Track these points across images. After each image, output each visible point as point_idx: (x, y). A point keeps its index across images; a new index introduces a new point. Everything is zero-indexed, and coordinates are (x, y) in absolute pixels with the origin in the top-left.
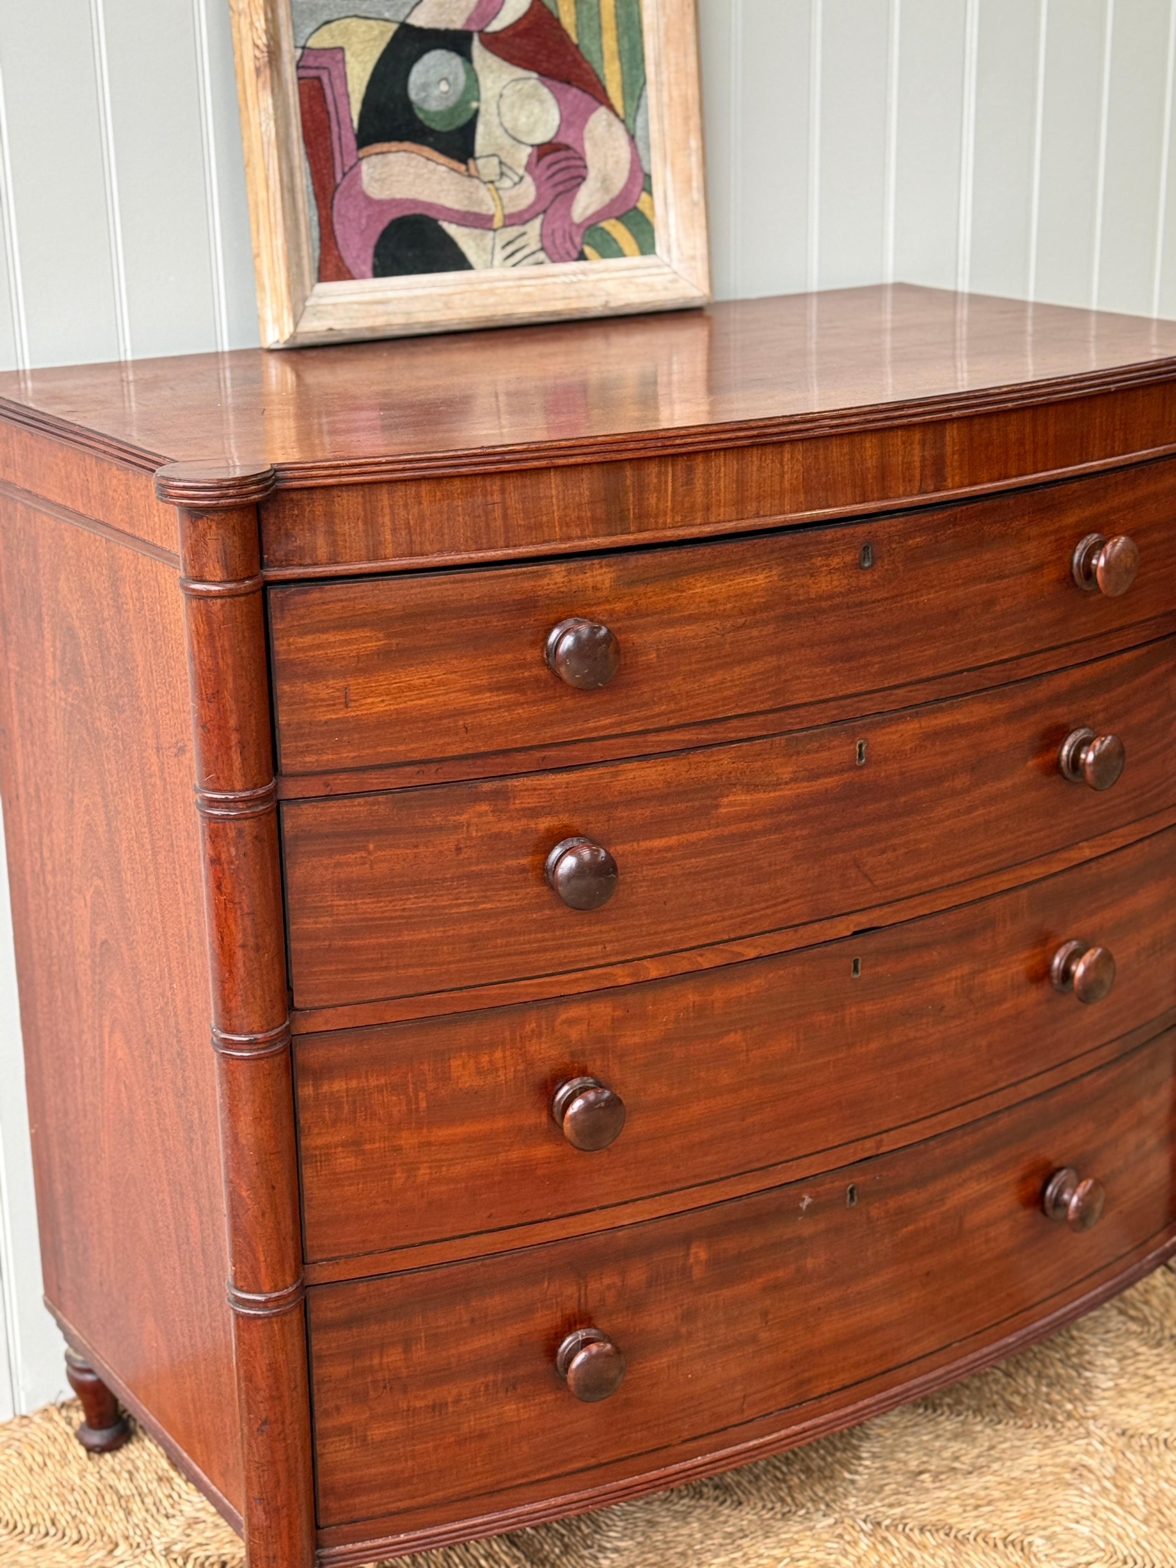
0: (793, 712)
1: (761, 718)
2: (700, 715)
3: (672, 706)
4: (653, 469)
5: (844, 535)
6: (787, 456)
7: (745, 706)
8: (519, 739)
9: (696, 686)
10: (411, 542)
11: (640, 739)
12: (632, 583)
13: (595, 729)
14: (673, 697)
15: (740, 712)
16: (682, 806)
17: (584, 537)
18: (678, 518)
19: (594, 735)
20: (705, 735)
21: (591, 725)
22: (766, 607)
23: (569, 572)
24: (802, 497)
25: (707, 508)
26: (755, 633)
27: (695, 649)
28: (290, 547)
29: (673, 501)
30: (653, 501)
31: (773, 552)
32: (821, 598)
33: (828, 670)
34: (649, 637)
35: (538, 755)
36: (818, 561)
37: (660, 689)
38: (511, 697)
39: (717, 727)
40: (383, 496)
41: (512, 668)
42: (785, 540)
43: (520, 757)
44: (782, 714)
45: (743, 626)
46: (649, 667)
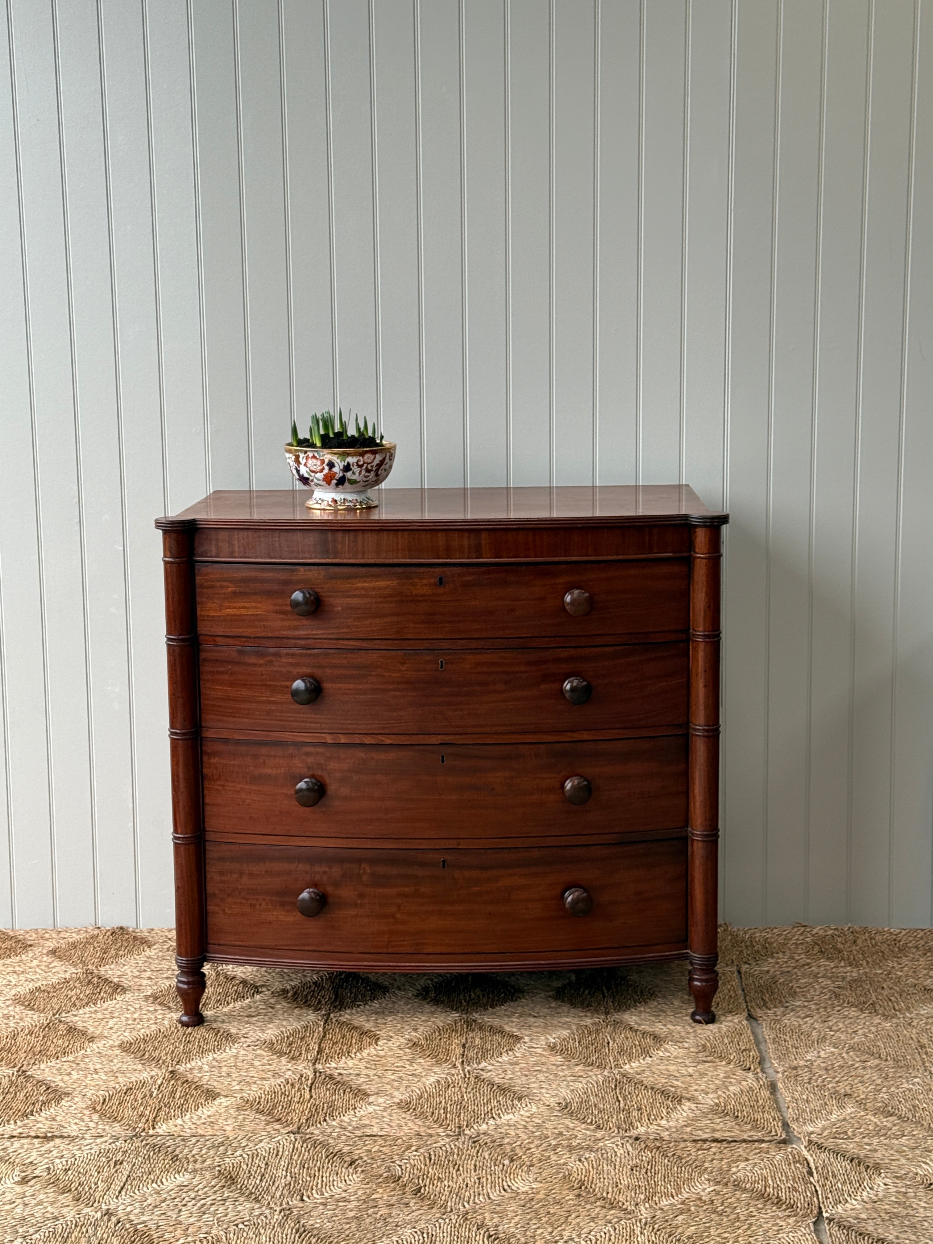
0: (407, 642)
1: (391, 642)
2: (361, 636)
3: (348, 630)
4: (340, 535)
5: (429, 572)
6: (400, 536)
7: (382, 635)
8: (285, 633)
9: (359, 623)
10: (245, 553)
11: (336, 642)
12: (331, 578)
13: (314, 634)
14: (349, 627)
15: (380, 637)
16: (354, 672)
17: (311, 558)
18: (351, 555)
19: (316, 637)
20: (365, 645)
21: (314, 632)
22: (390, 596)
23: (305, 571)
24: (407, 553)
25: (363, 553)
26: (386, 606)
27: (359, 608)
28: (203, 549)
29: (349, 548)
30: (340, 546)
31: (394, 574)
32: (417, 595)
33: (422, 626)
34: (338, 601)
35: (294, 641)
36: (417, 580)
37: (343, 622)
38: (282, 616)
39: (370, 642)
40: (236, 535)
41: (283, 605)
42: (399, 570)
43: (286, 641)
44: (401, 642)
45: (379, 602)
46: (338, 612)
